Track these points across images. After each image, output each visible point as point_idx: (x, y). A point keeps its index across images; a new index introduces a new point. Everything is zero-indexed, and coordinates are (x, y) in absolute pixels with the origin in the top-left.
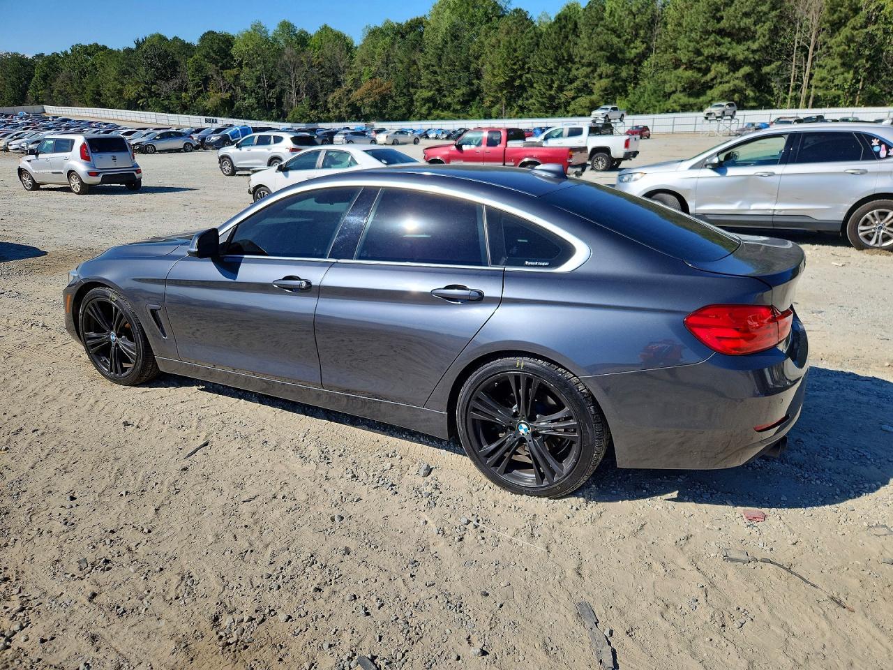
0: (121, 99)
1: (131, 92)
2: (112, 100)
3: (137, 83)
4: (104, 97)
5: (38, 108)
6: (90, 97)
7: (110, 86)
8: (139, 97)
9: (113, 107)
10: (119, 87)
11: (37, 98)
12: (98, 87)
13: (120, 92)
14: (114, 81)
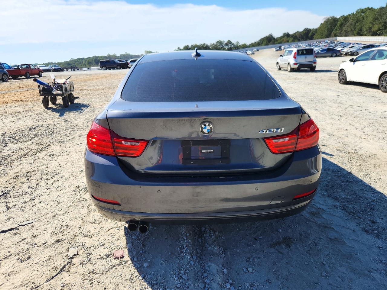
0: (371, 31)
1: (375, 28)
2: (365, 33)
3: (380, 23)
4: (363, 31)
5: (334, 38)
6: (356, 32)
7: (367, 26)
8: (379, 29)
9: (366, 35)
10: (371, 26)
11: (335, 34)
12: (362, 27)
13: (371, 28)
14: (369, 23)
